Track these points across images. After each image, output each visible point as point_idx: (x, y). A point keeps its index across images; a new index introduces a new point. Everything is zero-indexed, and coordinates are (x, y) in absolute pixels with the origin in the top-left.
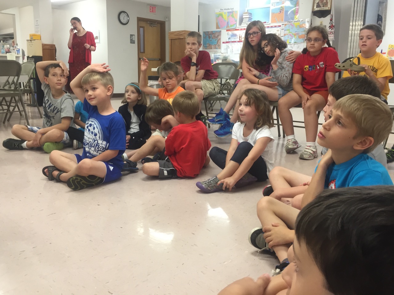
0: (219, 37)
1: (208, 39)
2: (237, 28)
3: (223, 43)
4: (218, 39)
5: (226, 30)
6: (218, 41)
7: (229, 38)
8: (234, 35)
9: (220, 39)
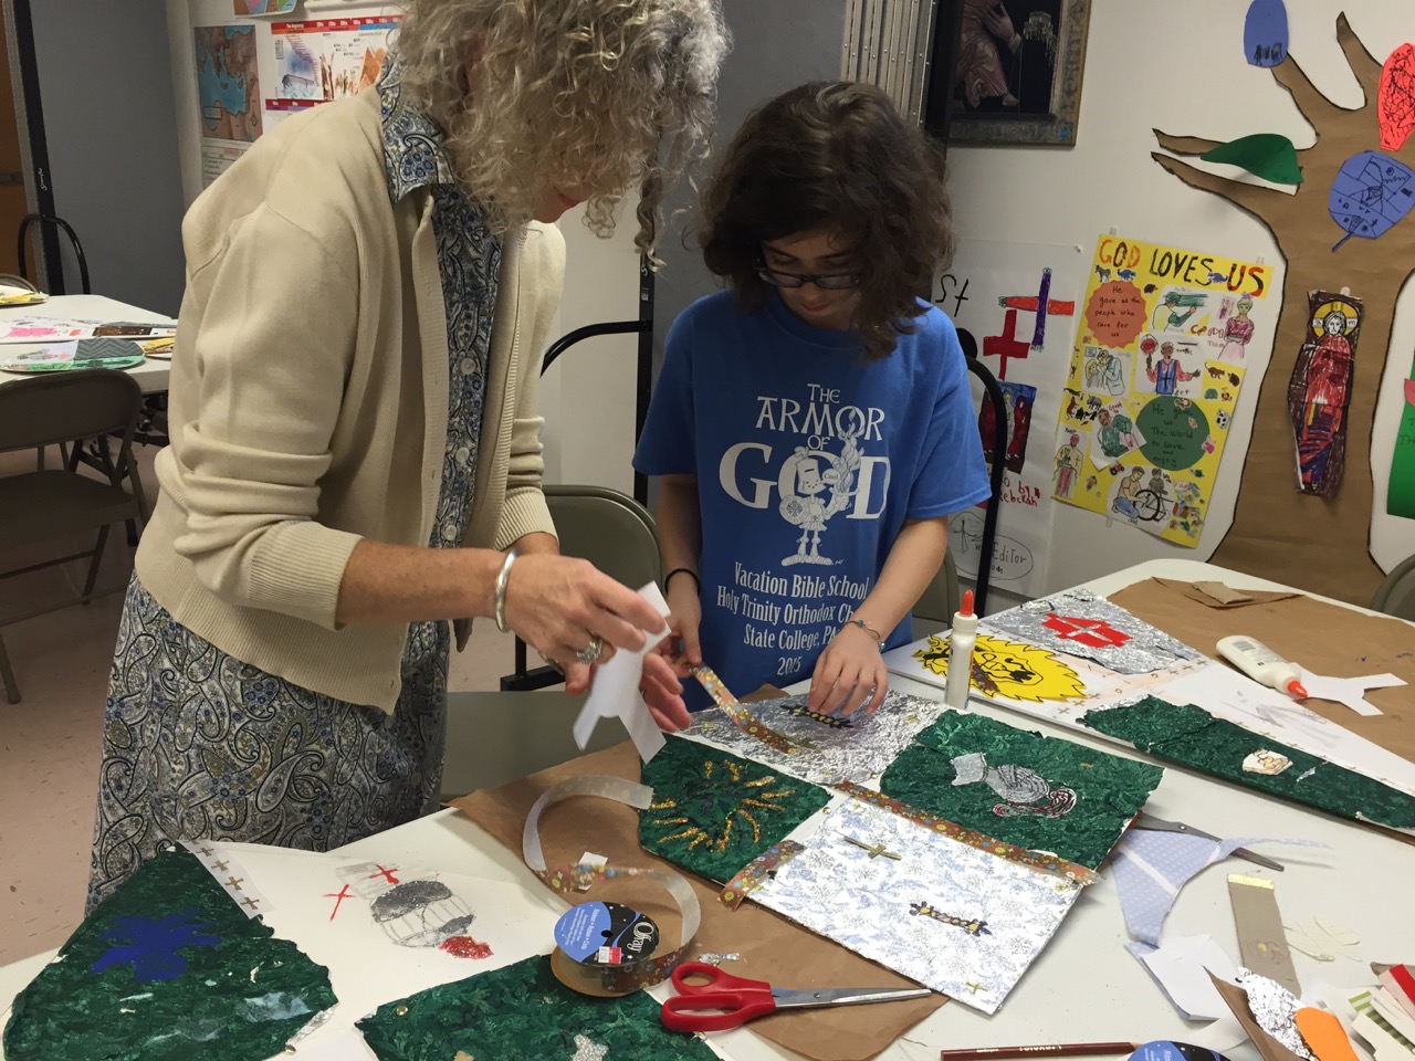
0: (251, 65)
1: (214, 71)
2: (311, 17)
3: (269, 104)
4: (249, 77)
5: (268, 25)
6: (249, 94)
7: (286, 80)
8: (302, 61)
9: (254, 80)
